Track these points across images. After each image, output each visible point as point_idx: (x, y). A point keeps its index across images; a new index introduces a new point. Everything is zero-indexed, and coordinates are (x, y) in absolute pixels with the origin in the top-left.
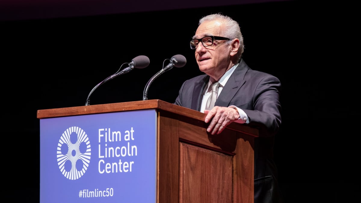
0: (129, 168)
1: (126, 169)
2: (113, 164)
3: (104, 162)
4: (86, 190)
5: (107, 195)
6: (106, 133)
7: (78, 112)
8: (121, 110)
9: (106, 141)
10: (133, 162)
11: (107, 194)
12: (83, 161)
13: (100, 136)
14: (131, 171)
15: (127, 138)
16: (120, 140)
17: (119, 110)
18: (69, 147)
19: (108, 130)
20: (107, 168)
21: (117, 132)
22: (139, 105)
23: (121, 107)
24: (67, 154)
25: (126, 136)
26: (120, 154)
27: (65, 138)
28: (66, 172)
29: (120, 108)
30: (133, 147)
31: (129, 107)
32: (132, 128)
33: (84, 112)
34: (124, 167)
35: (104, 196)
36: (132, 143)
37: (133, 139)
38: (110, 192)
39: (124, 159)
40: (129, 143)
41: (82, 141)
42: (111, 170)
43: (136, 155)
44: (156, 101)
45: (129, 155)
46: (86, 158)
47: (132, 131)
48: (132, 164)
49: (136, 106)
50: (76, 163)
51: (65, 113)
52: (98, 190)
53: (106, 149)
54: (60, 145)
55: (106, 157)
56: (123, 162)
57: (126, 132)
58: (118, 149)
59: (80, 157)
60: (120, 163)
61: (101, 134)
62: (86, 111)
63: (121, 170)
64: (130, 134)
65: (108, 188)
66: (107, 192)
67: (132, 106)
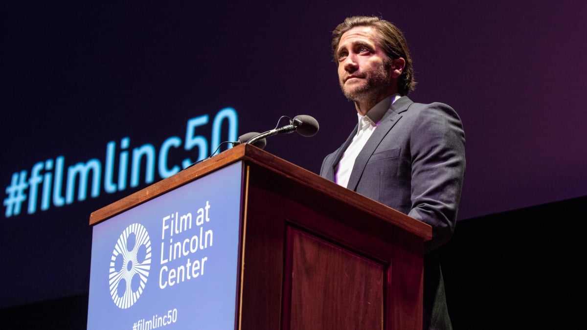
0: (199, 271)
1: (196, 272)
2: (179, 269)
3: (167, 270)
4: (141, 321)
5: (168, 322)
6: (172, 221)
7: (138, 199)
8: (194, 177)
9: (172, 235)
10: (206, 259)
11: (169, 320)
12: (140, 274)
13: (165, 228)
14: (202, 273)
15: (200, 220)
16: (190, 227)
17: (191, 178)
18: (124, 258)
19: (175, 216)
20: (170, 277)
21: (186, 215)
22: (218, 161)
23: (193, 173)
24: (122, 270)
25: (198, 217)
26: (190, 250)
27: (121, 246)
28: (119, 298)
29: (192, 175)
30: (207, 234)
31: (205, 169)
32: (207, 202)
33: (145, 197)
34: (194, 269)
35: (165, 324)
36: (206, 226)
37: (208, 220)
38: (172, 316)
39: (193, 257)
40: (202, 228)
41: (141, 244)
42: (175, 279)
43: (211, 244)
44: (243, 145)
45: (202, 247)
46: (144, 270)
47: (208, 207)
48: (205, 261)
49: (214, 163)
50: (132, 280)
51: (122, 207)
52: (157, 316)
53: (171, 246)
54: (114, 258)
55: (170, 260)
56: (192, 262)
57: (198, 212)
58: (187, 243)
59: (137, 269)
60: (189, 265)
61: (166, 225)
62: (149, 194)
63: (190, 275)
64: (204, 214)
65: (169, 310)
66: (169, 316)
67: (208, 166)
